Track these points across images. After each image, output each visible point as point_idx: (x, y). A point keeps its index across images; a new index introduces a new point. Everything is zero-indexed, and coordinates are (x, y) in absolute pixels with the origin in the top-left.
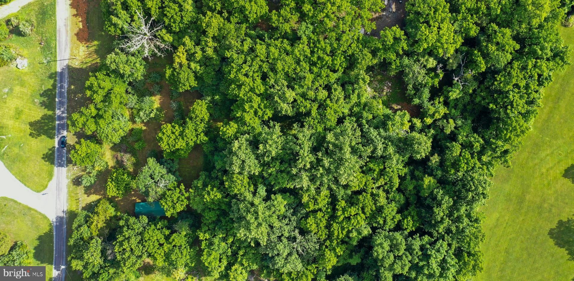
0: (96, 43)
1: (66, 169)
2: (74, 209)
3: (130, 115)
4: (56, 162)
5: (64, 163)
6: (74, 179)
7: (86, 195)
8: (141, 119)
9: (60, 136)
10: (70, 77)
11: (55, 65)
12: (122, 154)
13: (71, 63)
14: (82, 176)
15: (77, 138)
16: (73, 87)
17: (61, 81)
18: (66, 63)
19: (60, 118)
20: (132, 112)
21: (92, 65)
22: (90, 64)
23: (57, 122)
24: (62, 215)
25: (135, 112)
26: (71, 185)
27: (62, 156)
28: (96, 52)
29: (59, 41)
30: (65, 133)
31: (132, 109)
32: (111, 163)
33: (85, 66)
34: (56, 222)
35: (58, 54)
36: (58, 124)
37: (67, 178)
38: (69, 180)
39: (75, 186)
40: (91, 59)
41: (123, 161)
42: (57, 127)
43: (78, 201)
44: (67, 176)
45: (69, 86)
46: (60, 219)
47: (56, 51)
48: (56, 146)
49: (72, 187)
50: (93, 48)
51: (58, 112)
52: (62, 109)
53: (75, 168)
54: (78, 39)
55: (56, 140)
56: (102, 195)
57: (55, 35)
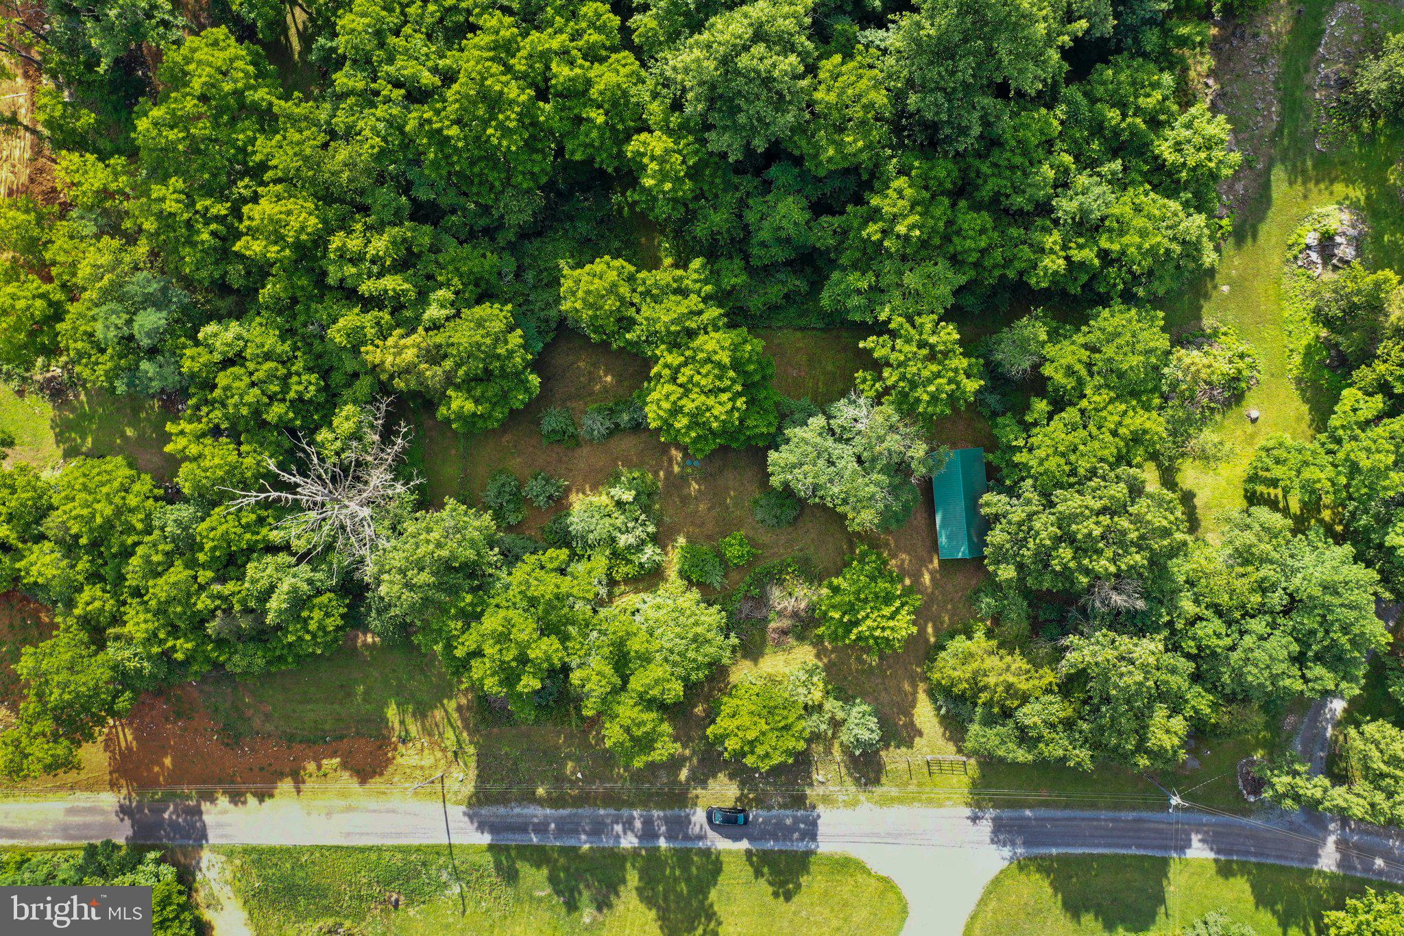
0: (392, 712)
1: (821, 809)
2: (966, 780)
3: (637, 591)
4: (801, 846)
5: (805, 820)
6: (857, 780)
7: (917, 740)
8: (643, 542)
9: (711, 834)
10: (502, 799)
11: (464, 849)
12: (772, 615)
13: (456, 793)
14: (846, 749)
15: (714, 776)
16: (541, 791)
17: (522, 828)
18: (457, 812)
19: (649, 833)
20: (627, 580)
21: (466, 727)
22: (465, 734)
23: (663, 843)
24: (986, 827)
25: (624, 569)
26: (878, 790)
27: (780, 825)
28: (421, 713)
29: (384, 835)
30: (699, 816)
31: (612, 583)
32: (804, 654)
33: (471, 750)
34: (1013, 844)
35: (425, 842)
36: (669, 838)
37: (854, 804)
38: (862, 797)
39: (884, 780)
40: (450, 734)
41: (795, 614)
42: (678, 845)
43: (935, 768)
44: (846, 804)
45: (540, 802)
46: (1003, 832)
47: (418, 849)
48: (744, 845)
49: (887, 788)
50: (409, 720)
51: (629, 842)
52: (618, 828)
53: (820, 778)
54: (381, 774)
55: (721, 844)
56: (915, 687)
57: (362, 850)
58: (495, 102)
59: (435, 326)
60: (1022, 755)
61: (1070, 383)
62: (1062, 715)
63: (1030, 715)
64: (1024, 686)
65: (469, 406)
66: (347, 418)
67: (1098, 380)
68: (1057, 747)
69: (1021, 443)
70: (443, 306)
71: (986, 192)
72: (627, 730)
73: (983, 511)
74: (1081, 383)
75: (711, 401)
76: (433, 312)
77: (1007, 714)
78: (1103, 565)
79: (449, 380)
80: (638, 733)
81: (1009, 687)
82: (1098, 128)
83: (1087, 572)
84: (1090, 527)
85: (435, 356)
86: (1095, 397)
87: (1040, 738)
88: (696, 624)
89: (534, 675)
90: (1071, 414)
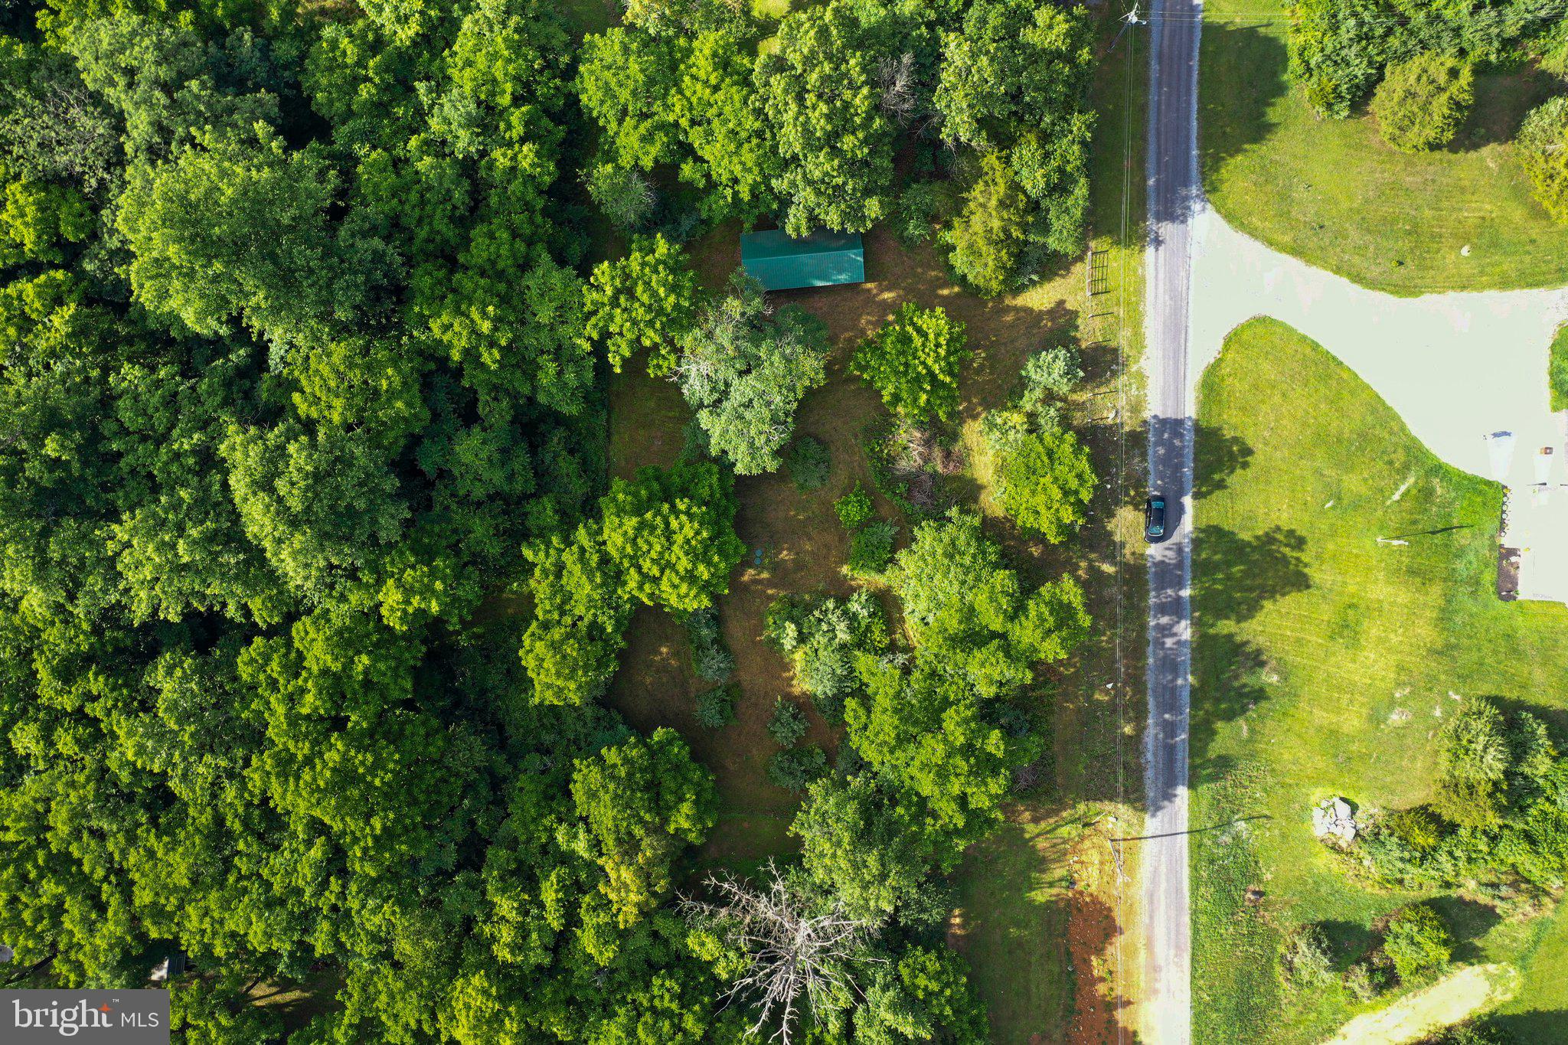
0: (1040, 896)
1: (1147, 415)
2: (1113, 252)
3: (902, 620)
4: (1189, 437)
5: (1159, 433)
6: (1114, 374)
7: (1069, 306)
8: (845, 613)
9: (1175, 538)
10: (1135, 773)
11: (1193, 817)
12: (928, 469)
13: (1130, 825)
14: (1080, 386)
15: (1110, 534)
16: (1128, 730)
17: (1170, 751)
18: (1152, 824)
19: (1175, 608)
20: (890, 631)
21: (1056, 812)
22: (1064, 814)
23: (1186, 593)
24: (1167, 229)
25: (877, 635)
26: (1126, 350)
27: (1165, 461)
28: (1041, 863)
29: (1179, 909)
30: (1155, 551)
31: (892, 648)
32: (973, 432)
33: (1081, 807)
34: (1187, 198)
35: (1186, 861)
36: (1180, 585)
37: (1141, 377)
38: (1134, 368)
39: (1113, 344)
40: (1064, 831)
41: (928, 443)
42: (1188, 575)
43: (1101, 287)
44: (1142, 385)
45: (1140, 730)
46: (1173, 210)
47: (1195, 868)
48: (1188, 501)
49: (1122, 340)
50: (1047, 877)
51: (1185, 631)
52: (1169, 642)
53: (1112, 415)
54: (1110, 909)
55: (1187, 524)
56: (1008, 309)
57: (1196, 932)
58: (345, 777)
59: (596, 845)
60: (1081, 190)
61: (661, 138)
62: (1034, 145)
63: (1034, 181)
64: (1002, 189)
65: (686, 808)
66: (702, 945)
67: (657, 107)
68: (1070, 150)
69: (729, 192)
70: (575, 836)
71: (450, 232)
72: (1049, 632)
73: (805, 233)
74: (662, 126)
75: (679, 539)
76: (581, 847)
77: (1034, 206)
78: (861, 101)
79: (658, 830)
80: (1051, 621)
81: (1002, 204)
82: (380, 108)
83: (869, 118)
84: (818, 117)
85: (629, 847)
86: (676, 111)
87: (1061, 170)
88: (934, 554)
89: (985, 737)
90: (695, 137)
